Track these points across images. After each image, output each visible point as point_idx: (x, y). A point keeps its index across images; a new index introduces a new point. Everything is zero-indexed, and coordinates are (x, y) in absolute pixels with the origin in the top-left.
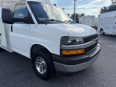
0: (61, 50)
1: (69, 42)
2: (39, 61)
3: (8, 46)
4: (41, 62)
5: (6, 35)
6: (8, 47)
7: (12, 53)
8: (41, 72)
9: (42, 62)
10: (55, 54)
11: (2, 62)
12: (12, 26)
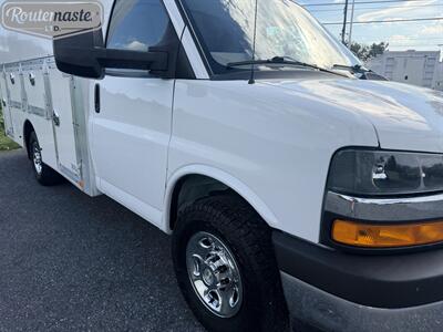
0: (328, 220)
1: (376, 176)
2: (206, 254)
3: (81, 169)
4: (214, 260)
5: (76, 124)
6: (81, 174)
7: (94, 197)
8: (212, 301)
9: (218, 258)
10: (288, 235)
11: (57, 232)
12: (97, 87)
